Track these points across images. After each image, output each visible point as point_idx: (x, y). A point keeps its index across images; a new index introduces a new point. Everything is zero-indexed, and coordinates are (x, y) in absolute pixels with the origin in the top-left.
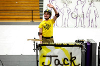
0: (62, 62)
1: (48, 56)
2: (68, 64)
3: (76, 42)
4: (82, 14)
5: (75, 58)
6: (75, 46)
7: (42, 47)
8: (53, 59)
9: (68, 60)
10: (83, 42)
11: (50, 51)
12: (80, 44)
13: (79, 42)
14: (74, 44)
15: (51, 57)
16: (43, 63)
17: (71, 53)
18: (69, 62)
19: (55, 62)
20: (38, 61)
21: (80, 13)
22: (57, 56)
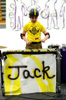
0: (32, 74)
1: (15, 67)
2: (40, 76)
3: (49, 47)
4: (55, 12)
5: (49, 67)
6: (48, 52)
7: (7, 56)
8: (21, 70)
9: (40, 71)
10: (57, 47)
11: (17, 60)
12: (53, 50)
13: (53, 47)
14: (46, 51)
15: (18, 67)
16: (9, 76)
17: (43, 62)
18: (41, 73)
19: (24, 74)
20: (2, 74)
21: (52, 11)
22: (26, 67)
